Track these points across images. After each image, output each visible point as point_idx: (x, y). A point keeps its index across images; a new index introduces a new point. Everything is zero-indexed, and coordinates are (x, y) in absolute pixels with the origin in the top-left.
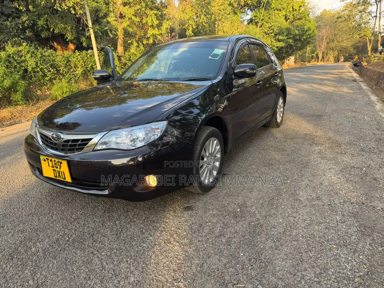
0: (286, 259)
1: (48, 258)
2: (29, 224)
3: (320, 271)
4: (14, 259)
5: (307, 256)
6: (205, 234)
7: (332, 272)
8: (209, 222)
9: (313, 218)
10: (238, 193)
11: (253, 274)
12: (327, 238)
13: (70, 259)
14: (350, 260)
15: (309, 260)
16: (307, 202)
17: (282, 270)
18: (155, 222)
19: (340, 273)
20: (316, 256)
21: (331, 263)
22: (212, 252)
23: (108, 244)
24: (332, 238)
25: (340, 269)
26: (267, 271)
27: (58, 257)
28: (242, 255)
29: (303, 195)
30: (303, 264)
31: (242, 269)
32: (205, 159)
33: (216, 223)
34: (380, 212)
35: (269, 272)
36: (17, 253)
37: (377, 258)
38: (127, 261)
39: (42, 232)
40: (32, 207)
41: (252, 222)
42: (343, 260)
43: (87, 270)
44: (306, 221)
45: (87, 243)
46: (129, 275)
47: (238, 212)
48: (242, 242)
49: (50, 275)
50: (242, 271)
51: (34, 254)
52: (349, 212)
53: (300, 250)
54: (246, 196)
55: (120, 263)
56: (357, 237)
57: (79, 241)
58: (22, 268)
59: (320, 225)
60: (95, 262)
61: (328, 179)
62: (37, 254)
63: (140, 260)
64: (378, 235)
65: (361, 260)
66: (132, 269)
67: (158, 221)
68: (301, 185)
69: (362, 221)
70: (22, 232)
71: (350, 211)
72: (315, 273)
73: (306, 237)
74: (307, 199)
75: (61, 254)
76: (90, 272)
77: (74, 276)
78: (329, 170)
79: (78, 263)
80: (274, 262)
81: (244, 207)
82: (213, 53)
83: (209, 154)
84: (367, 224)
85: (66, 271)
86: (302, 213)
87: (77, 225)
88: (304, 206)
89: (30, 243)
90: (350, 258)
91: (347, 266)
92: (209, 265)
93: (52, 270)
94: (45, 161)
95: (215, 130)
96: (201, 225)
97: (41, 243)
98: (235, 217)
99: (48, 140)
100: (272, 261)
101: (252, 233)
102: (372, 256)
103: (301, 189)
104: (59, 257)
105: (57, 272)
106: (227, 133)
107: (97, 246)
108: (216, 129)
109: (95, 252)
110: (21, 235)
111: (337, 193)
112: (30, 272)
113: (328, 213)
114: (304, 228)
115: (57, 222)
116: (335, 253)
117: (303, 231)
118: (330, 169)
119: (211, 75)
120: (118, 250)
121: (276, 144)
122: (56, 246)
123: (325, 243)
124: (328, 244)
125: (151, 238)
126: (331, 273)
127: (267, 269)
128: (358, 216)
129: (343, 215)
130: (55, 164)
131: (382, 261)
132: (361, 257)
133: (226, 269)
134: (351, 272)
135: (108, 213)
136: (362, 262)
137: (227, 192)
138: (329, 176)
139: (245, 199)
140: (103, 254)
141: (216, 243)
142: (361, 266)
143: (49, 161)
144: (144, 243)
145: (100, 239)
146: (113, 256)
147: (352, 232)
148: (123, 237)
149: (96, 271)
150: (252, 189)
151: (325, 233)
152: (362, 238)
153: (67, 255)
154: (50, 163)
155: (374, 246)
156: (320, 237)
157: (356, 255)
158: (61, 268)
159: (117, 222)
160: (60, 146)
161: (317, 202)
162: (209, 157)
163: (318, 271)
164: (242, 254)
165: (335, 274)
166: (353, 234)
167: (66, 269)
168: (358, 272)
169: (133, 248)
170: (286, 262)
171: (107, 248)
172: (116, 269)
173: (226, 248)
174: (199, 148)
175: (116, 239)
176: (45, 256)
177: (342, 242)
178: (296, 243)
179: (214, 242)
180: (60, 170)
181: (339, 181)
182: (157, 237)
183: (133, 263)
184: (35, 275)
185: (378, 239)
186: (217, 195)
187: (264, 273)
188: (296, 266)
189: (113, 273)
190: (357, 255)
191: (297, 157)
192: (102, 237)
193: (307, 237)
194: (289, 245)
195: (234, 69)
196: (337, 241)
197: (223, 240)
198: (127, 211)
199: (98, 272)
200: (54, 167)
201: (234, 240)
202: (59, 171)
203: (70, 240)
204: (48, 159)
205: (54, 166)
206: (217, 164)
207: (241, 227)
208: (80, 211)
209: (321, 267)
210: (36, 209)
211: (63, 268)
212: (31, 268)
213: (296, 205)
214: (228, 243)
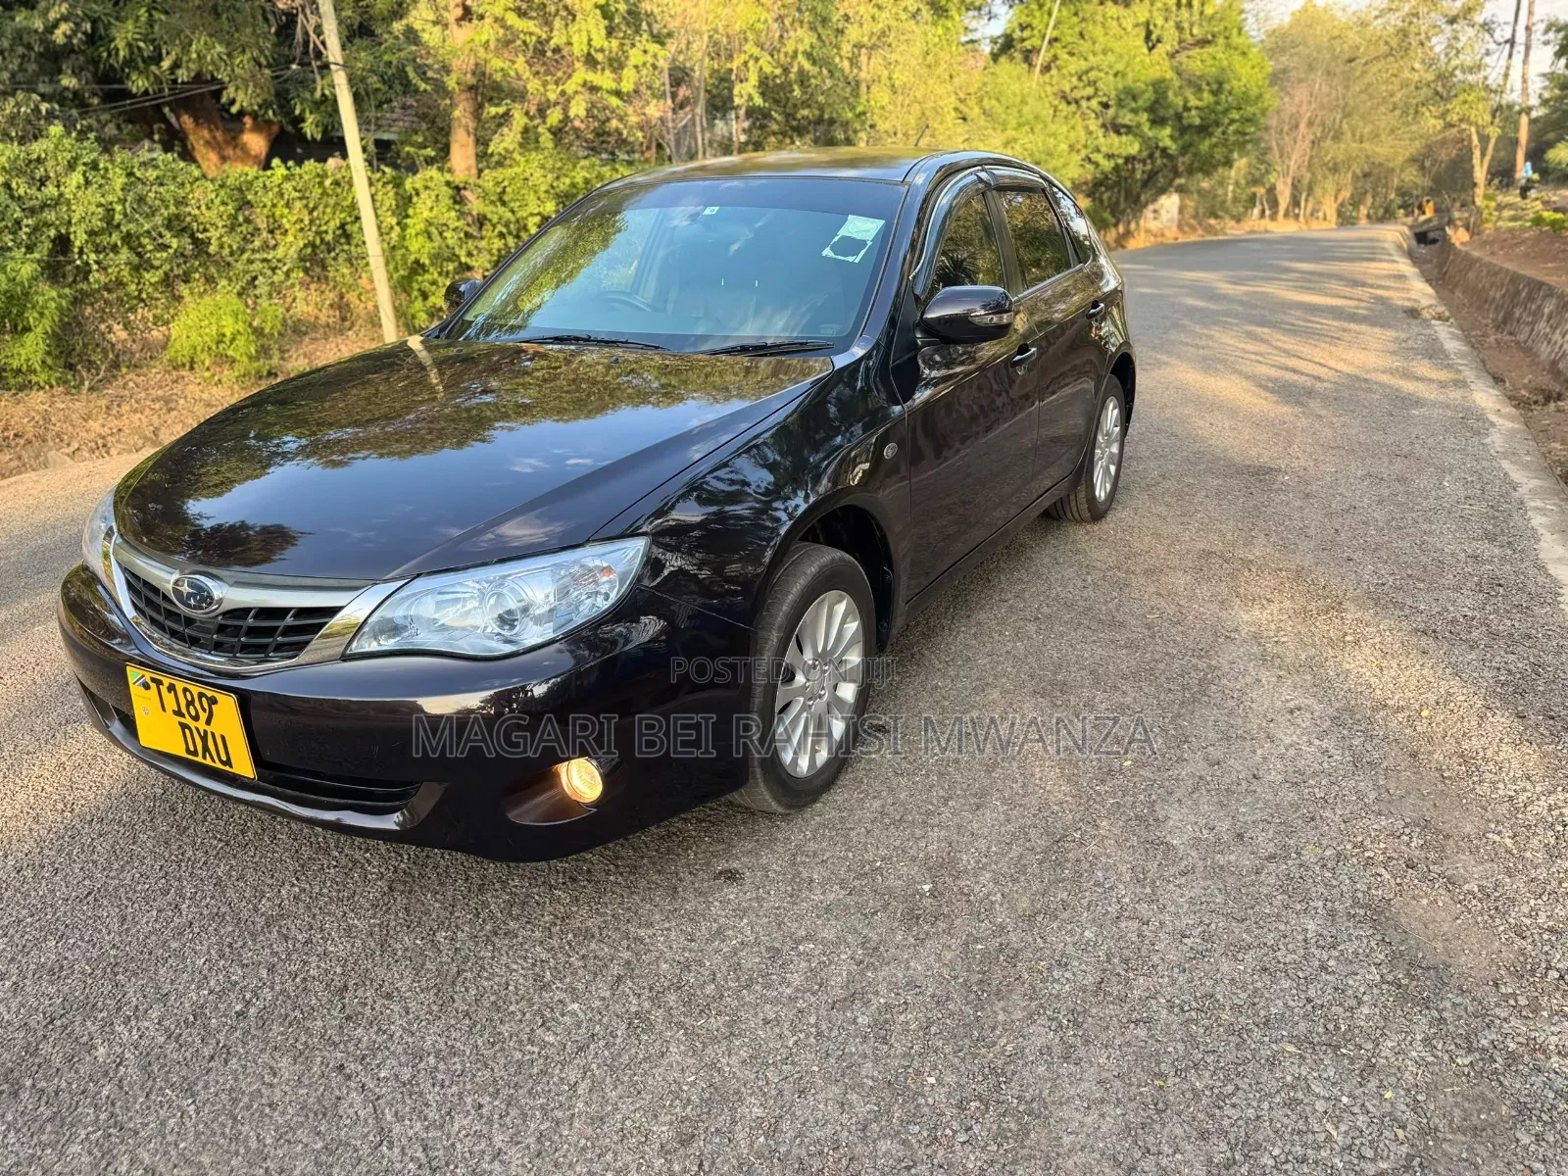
0: (1102, 1101)
1: (161, 1089)
2: (82, 939)
3: (1229, 1154)
4: (24, 1095)
5: (1185, 1087)
6: (788, 991)
7: (1275, 1158)
8: (808, 938)
9: (1213, 926)
10: (929, 813)
11: (971, 1166)
12: (1263, 1013)
13: (251, 1093)
14: (1347, 1109)
15: (1188, 1107)
16: (1194, 853)
17: (1083, 1149)
18: (593, 936)
19: (1304, 1160)
20: (1216, 1091)
21: (1271, 1120)
22: (816, 1069)
23: (404, 1029)
24: (1283, 1015)
25: (1305, 1145)
26: (1025, 1151)
27: (201, 1084)
28: (933, 1085)
29: (1181, 825)
30: (1164, 1125)
31: (932, 1143)
32: (800, 679)
33: (837, 945)
34: (1474, 902)
35: (1034, 1157)
36: (35, 1068)
37: (1451, 1099)
38: (480, 1106)
39: (135, 974)
40: (94, 862)
41: (977, 941)
42: (1320, 1106)
43: (319, 1145)
44: (1185, 940)
45: (319, 1023)
46: (485, 1166)
47: (922, 895)
48: (933, 1029)
49: (171, 1165)
50: (929, 1152)
51: (106, 1074)
52: (1356, 902)
53: (1158, 1064)
54: (959, 827)
55: (449, 1113)
56: (1377, 1010)
57: (287, 1016)
58: (57, 1133)
59: (1240, 956)
60: (351, 1112)
61: (1282, 757)
62: (116, 1071)
63: (531, 1103)
64: (1459, 1000)
65: (1387, 1107)
66: (499, 1140)
67: (605, 932)
68: (1177, 780)
69: (1402, 942)
70: (55, 973)
71: (1360, 895)
72: (1210, 1161)
73: (1182, 1009)
74: (1196, 843)
75: (212, 1075)
76: (332, 1153)
77: (267, 1169)
78: (1289, 716)
79: (283, 1113)
80: (1055, 1113)
81: (950, 875)
82: (842, 233)
83: (817, 656)
84: (1420, 955)
85: (233, 1147)
86: (1174, 902)
87: (278, 948)
88: (1183, 874)
89: (89, 1023)
90: (1345, 1100)
91: (1334, 1133)
92: (804, 1124)
93: (177, 1145)
94: (147, 687)
95: (842, 559)
96: (775, 953)
97: (133, 1023)
98: (912, 917)
99: (159, 601)
100: (1046, 1108)
101: (975, 988)
102: (1432, 1089)
103: (1176, 797)
104: (206, 1087)
105: (199, 1153)
106: (890, 567)
107: (360, 1041)
108: (848, 556)
109: (352, 1067)
110: (52, 990)
111: (1313, 819)
112: (90, 1153)
113: (1275, 903)
114: (1176, 970)
115: (196, 930)
116: (1289, 1078)
117: (1173, 982)
118: (1291, 712)
119: (828, 331)
120: (443, 1059)
121: (1085, 595)
122: (192, 1036)
123: (1256, 1034)
124: (1266, 1039)
125: (576, 1006)
126: (1271, 1162)
127: (1027, 1143)
128: (1387, 918)
129: (1332, 914)
130: (190, 703)
131: (1464, 1110)
132: (1388, 1095)
133: (867, 1145)
134: (1346, 1158)
135: (402, 892)
136: (1390, 1113)
137: (883, 806)
138: (1288, 742)
139: (955, 837)
140: (382, 1075)
141: (831, 1030)
142: (1386, 1133)
143: (164, 689)
144: (548, 1029)
145: (373, 1009)
146: (426, 1085)
147: (1362, 990)
148: (464, 1000)
149: (356, 1151)
150: (983, 794)
151: (1256, 990)
152: (1399, 1012)
153: (236, 1080)
154: (169, 698)
155: (1440, 1047)
156: (1237, 1009)
157: (1369, 1085)
158: (214, 1134)
159: (441, 936)
160: (208, 631)
161: (1233, 858)
162: (815, 667)
163: (1220, 1151)
164: (932, 1080)
165: (1284, 1167)
166: (1365, 998)
167: (235, 1138)
168: (1373, 1160)
169: (502, 1049)
170: (1102, 1116)
171: (400, 1049)
172: (434, 1139)
173: (869, 1052)
174: (774, 637)
175: (435, 1008)
176: (150, 1083)
177: (1321, 1030)
178: (1142, 1032)
179: (824, 1027)
180: (209, 729)
181: (1325, 765)
182: (598, 1003)
183: (501, 1117)
184: (109, 1164)
185: (1460, 1018)
186: (842, 820)
187: (1015, 1162)
188: (1140, 1131)
189: (424, 1160)
190: (1373, 1084)
191: (1167, 654)
192: (379, 1002)
193: (1187, 1008)
194: (1118, 1042)
195: (923, 303)
196: (1302, 1026)
197: (860, 1020)
198: (481, 888)
199: (365, 1150)
200: (183, 716)
201: (902, 1018)
202: (205, 732)
203: (252, 1011)
204: (159, 683)
205: (184, 710)
206: (848, 692)
207: (932, 958)
208: (293, 885)
209: (1232, 1136)
210: (112, 874)
211: (223, 1133)
212: (94, 1132)
213: (1153, 867)
214: (881, 1029)
